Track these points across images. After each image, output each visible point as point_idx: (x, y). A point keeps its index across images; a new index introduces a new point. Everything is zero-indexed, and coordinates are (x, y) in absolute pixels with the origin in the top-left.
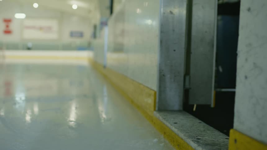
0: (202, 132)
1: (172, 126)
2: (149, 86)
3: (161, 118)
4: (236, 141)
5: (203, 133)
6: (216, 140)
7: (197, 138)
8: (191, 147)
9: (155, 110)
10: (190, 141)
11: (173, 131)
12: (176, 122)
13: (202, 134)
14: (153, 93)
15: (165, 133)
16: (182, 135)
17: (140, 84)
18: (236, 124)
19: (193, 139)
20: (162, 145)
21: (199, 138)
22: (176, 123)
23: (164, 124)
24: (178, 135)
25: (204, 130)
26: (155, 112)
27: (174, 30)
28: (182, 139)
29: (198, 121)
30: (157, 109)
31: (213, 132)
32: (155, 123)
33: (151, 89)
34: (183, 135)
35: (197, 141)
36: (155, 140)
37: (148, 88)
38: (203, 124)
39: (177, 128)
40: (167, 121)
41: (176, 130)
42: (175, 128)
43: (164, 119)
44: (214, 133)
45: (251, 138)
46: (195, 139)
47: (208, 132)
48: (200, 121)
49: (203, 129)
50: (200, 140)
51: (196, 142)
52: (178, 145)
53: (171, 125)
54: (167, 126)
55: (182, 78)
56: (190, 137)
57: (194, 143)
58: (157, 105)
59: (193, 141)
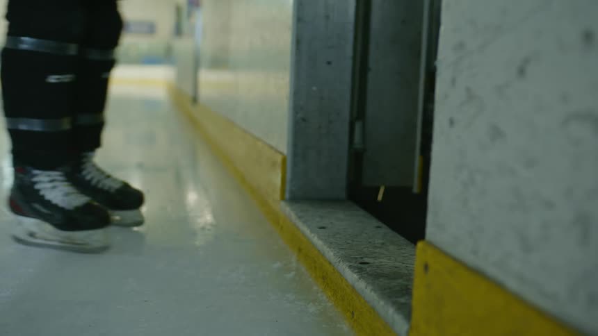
0: (376, 247)
1: (313, 235)
2: (273, 144)
3: (293, 216)
4: (426, 267)
5: (377, 251)
6: (404, 265)
7: (361, 261)
8: (346, 280)
9: (283, 198)
10: (344, 266)
11: (314, 246)
12: (324, 226)
13: (375, 253)
14: (279, 159)
15: (300, 250)
16: (330, 254)
17: (258, 139)
18: (430, 230)
19: (351, 264)
20: (291, 275)
21: (366, 260)
22: (323, 228)
23: (298, 229)
24: (323, 255)
25: (383, 244)
26: (283, 204)
27: (327, 17)
28: (330, 263)
29: (375, 222)
30: (287, 195)
31: (402, 249)
32: (282, 228)
33: (277, 151)
34: (332, 254)
35: (361, 267)
36: (278, 265)
37: (271, 147)
38: (385, 230)
39: (322, 239)
40: (305, 222)
41: (319, 243)
42: (319, 238)
43: (300, 218)
44: (403, 251)
45: (455, 260)
46: (356, 262)
47: (391, 248)
48: (380, 224)
49: (381, 241)
50: (366, 266)
51: (356, 271)
52: (324, 278)
53: (312, 232)
54: (304, 234)
55: (346, 128)
56: (347, 258)
57: (353, 271)
58: (288, 187)
59: (350, 267)
